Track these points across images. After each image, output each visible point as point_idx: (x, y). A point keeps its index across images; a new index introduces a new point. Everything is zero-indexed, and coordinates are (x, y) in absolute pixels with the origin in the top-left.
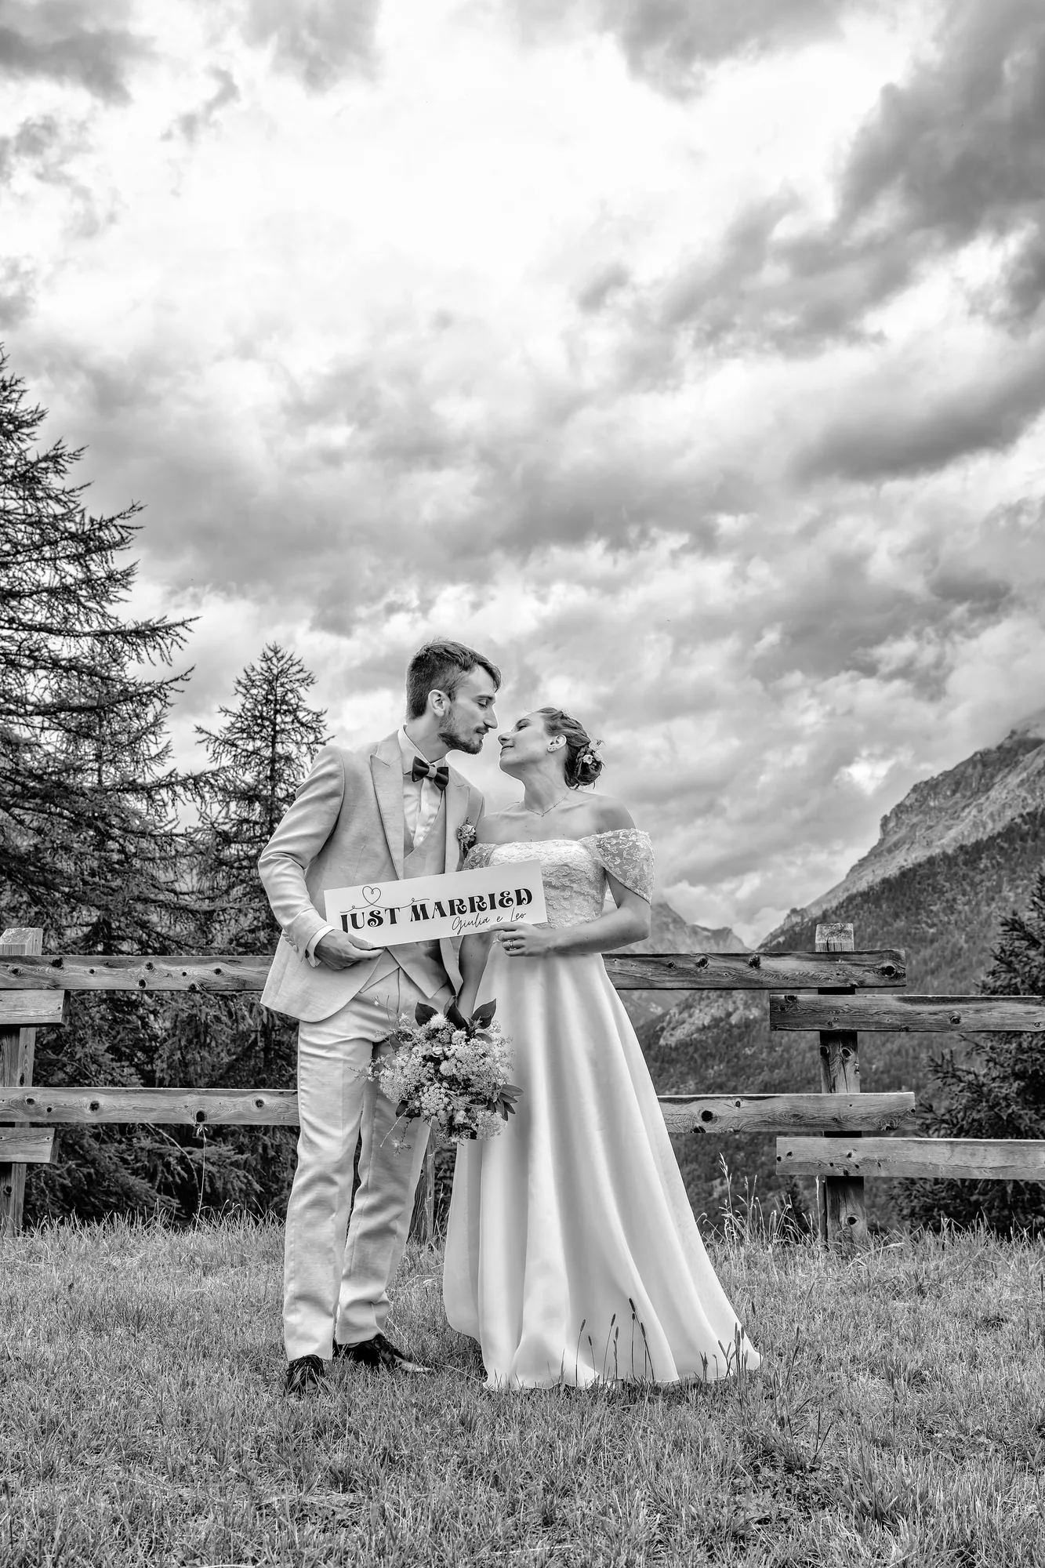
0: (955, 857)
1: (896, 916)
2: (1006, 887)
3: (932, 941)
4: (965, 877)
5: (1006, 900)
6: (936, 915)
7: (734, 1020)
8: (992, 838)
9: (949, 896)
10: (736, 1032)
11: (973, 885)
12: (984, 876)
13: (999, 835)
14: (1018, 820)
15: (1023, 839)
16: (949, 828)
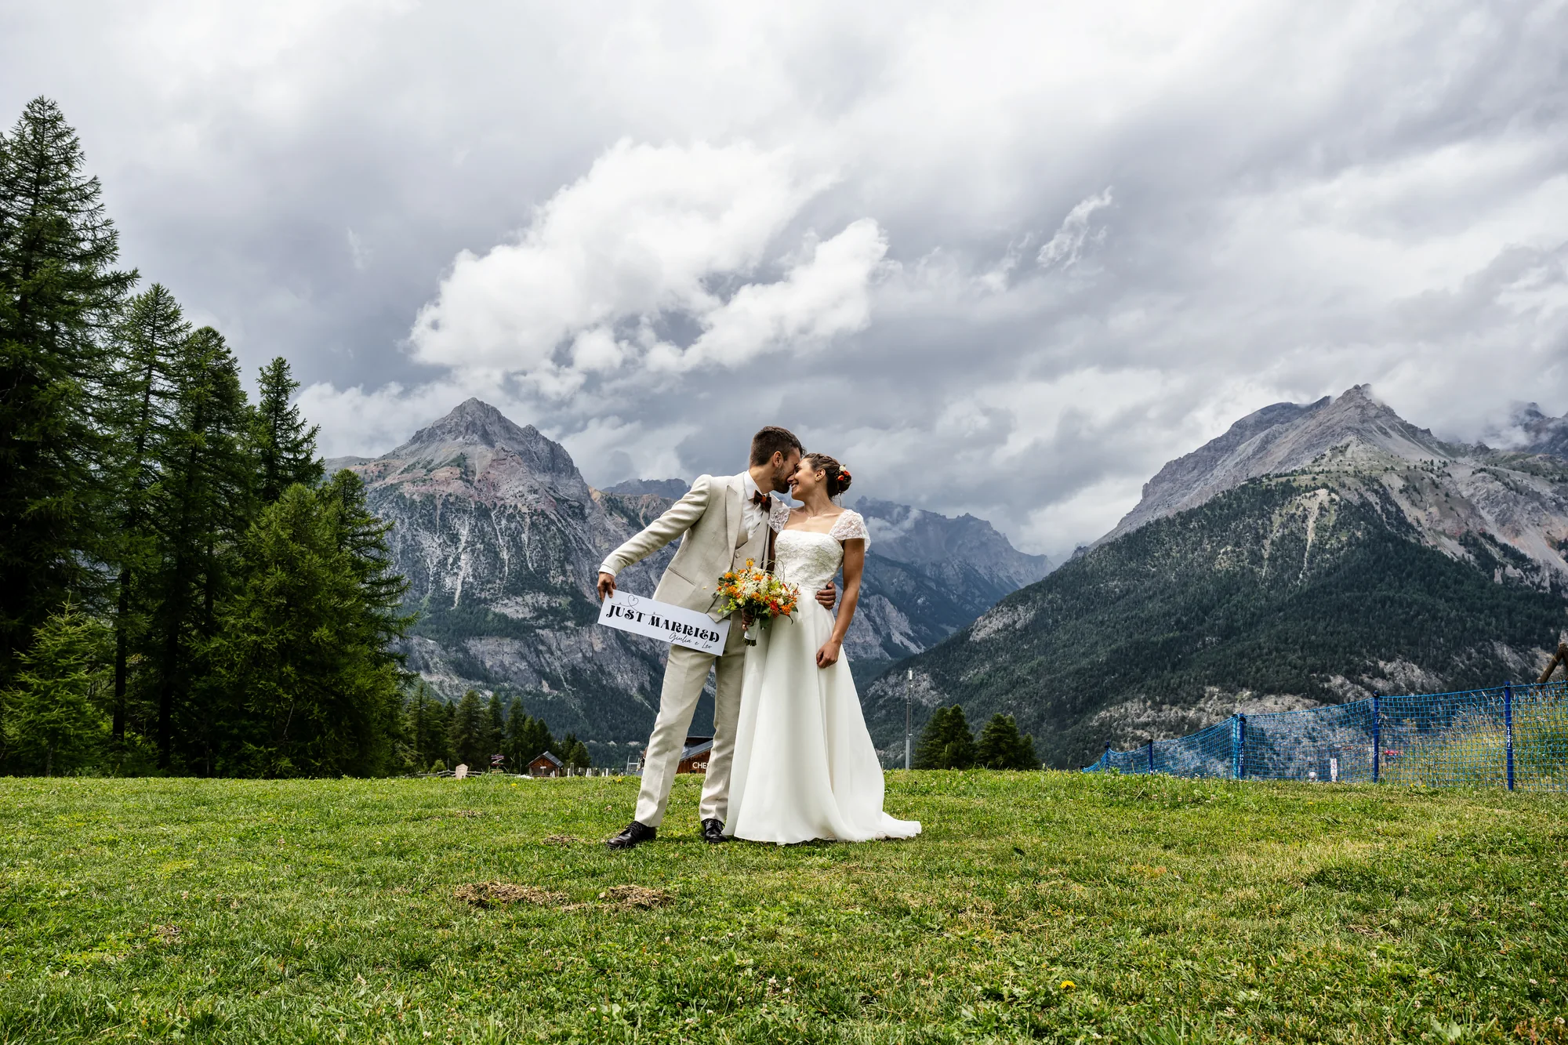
0: (1174, 520)
1: (1131, 559)
2: (1206, 541)
3: (1153, 577)
4: (1179, 533)
5: (1205, 550)
6: (1158, 559)
7: (1018, 626)
8: (1200, 508)
9: (1167, 546)
10: (1018, 633)
11: (1184, 539)
12: (1192, 534)
13: (1206, 505)
14: (1220, 495)
15: (1221, 508)
16: (1184, 495)
